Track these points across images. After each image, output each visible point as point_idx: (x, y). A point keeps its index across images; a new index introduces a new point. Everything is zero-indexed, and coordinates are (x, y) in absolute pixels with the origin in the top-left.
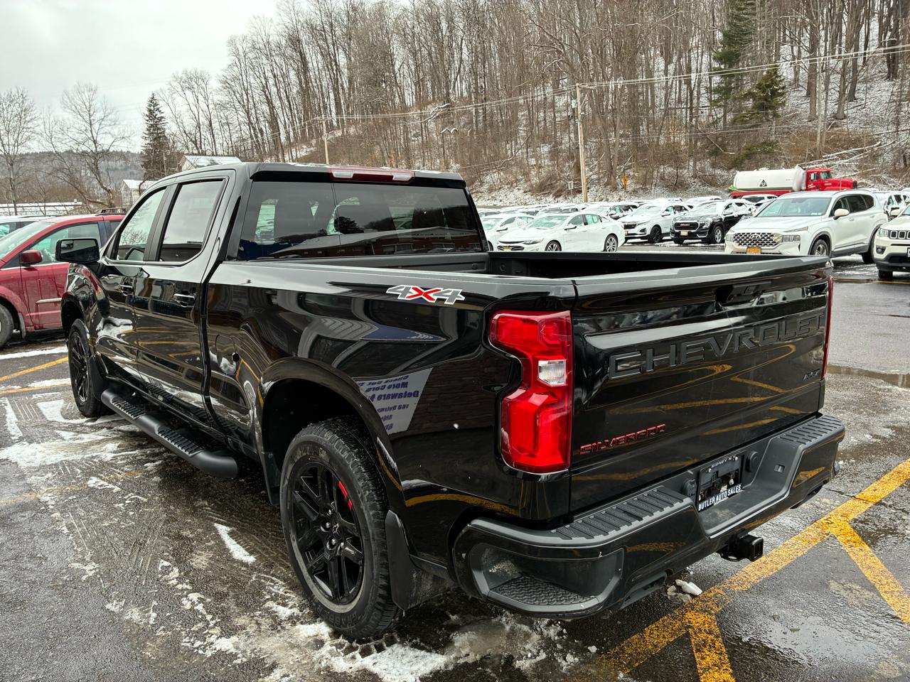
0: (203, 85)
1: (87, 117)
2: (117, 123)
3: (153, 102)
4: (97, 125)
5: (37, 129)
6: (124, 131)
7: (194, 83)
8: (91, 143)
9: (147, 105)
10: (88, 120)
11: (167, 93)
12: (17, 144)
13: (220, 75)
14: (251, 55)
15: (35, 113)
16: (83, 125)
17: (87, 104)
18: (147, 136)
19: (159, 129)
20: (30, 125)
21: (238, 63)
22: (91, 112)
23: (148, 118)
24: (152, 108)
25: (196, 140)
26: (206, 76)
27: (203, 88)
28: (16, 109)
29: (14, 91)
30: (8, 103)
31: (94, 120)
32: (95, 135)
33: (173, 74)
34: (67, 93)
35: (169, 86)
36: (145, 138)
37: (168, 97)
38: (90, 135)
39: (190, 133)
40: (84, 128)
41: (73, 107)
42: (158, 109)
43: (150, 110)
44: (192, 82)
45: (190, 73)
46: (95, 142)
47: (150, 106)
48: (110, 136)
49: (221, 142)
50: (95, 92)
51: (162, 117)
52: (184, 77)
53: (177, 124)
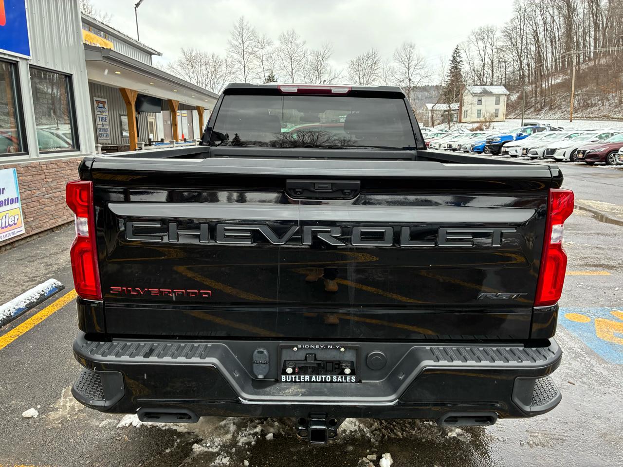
0: (492, 36)
1: (407, 65)
2: (424, 67)
3: (457, 51)
4: (413, 69)
5: (380, 75)
6: (427, 72)
7: (485, 35)
8: (408, 80)
9: (452, 54)
10: (407, 67)
11: (466, 44)
12: (368, 83)
13: (503, 27)
14: (529, 10)
15: (379, 65)
16: (404, 70)
17: (408, 56)
18: (449, 74)
19: (457, 69)
20: (376, 72)
21: (519, 17)
22: (410, 61)
23: (451, 62)
24: (455, 55)
25: (480, 75)
26: (495, 29)
27: (491, 38)
28: (370, 63)
29: (371, 52)
30: (366, 59)
31: (411, 66)
32: (410, 75)
33: (472, 30)
34: (397, 50)
35: (468, 39)
36: (448, 76)
37: (466, 46)
38: (407, 75)
39: (477, 71)
40: (404, 72)
41: (400, 59)
42: (459, 56)
43: (454, 57)
44: (484, 35)
45: (484, 28)
46: (410, 80)
47: (454, 53)
48: (419, 75)
49: (498, 75)
50: (414, 48)
51: (460, 61)
52: (479, 31)
53: (470, 65)
